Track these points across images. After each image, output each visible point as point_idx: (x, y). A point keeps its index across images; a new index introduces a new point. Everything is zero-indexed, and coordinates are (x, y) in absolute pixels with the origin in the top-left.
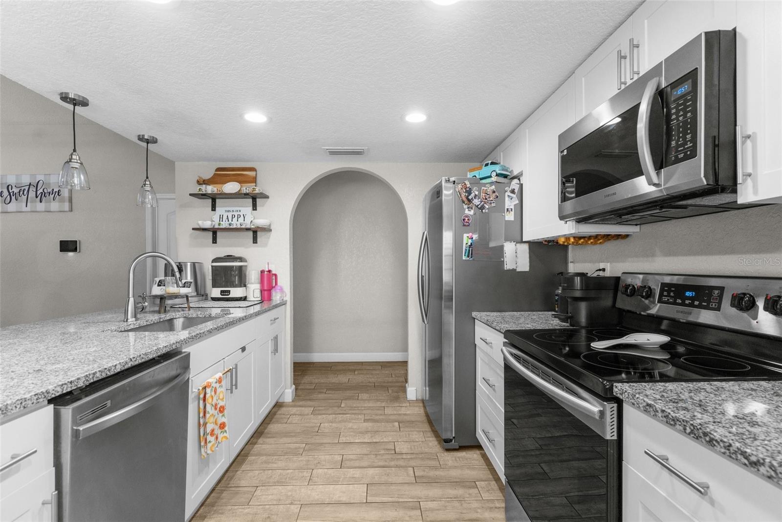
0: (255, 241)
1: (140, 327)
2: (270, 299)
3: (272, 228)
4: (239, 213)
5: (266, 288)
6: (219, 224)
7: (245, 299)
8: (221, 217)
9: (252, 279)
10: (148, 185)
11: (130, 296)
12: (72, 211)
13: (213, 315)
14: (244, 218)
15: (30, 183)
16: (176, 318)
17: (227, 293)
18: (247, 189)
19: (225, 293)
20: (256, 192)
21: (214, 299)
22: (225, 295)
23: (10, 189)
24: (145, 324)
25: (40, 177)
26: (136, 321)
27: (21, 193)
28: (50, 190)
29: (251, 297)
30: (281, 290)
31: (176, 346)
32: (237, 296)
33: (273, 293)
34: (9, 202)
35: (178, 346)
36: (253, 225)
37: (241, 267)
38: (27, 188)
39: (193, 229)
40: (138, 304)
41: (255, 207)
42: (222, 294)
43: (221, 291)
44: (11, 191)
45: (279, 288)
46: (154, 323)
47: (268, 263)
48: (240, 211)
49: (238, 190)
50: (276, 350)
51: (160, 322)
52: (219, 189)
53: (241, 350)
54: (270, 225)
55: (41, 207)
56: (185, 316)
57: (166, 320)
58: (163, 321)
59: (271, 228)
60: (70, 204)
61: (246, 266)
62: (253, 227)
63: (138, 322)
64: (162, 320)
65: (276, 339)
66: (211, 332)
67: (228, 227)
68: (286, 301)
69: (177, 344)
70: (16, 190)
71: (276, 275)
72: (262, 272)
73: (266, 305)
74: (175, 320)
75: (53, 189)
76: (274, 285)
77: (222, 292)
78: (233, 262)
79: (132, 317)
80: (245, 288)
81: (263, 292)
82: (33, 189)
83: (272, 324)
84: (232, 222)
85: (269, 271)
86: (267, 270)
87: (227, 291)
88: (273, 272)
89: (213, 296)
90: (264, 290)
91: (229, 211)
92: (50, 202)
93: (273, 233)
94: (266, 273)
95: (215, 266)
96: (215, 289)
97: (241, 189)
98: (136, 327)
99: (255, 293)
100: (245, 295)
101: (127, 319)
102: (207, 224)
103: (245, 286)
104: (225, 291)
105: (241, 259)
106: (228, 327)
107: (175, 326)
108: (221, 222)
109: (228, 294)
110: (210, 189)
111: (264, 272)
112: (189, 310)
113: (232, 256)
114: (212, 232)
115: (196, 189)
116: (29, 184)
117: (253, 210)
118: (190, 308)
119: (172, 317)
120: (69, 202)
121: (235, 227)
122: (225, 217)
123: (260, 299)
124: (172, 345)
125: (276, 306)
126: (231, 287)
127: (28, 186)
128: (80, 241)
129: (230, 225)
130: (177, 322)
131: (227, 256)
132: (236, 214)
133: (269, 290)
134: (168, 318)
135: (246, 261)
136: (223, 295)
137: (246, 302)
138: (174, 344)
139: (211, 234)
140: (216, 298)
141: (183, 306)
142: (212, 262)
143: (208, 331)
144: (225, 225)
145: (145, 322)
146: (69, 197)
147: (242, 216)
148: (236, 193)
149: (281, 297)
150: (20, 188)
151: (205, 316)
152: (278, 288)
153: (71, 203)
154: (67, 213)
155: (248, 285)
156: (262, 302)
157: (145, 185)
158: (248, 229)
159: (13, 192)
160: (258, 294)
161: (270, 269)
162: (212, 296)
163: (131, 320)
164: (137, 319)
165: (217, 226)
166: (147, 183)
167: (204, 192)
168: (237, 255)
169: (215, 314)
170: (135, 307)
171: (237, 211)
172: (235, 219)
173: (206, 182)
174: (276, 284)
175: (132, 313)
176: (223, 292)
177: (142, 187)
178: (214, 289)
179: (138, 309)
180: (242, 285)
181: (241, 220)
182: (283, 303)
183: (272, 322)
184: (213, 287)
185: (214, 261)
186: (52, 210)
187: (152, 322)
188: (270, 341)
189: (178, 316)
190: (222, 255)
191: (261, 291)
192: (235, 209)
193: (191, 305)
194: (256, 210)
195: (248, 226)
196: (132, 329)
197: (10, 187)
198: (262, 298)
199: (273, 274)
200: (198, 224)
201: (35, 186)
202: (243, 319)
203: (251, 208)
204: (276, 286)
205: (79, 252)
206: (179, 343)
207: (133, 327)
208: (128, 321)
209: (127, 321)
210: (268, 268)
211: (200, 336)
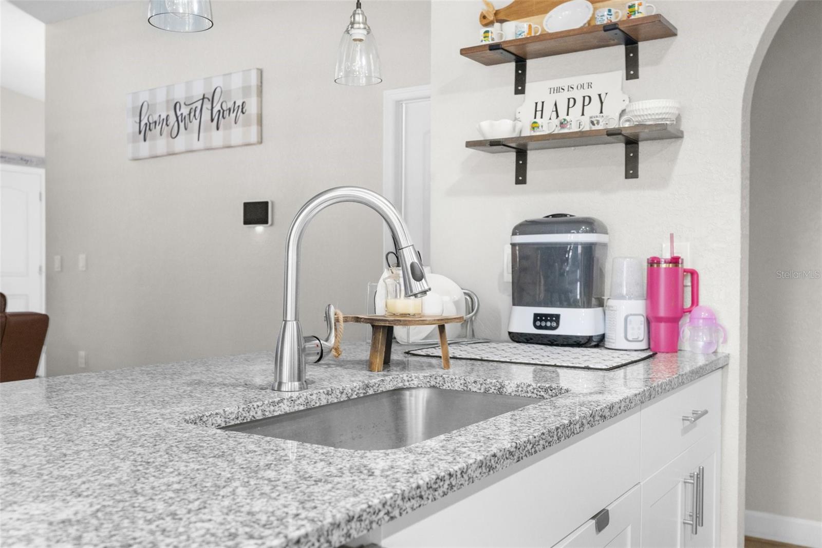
0: (632, 169)
1: (307, 409)
2: (673, 347)
3: (685, 126)
4: (586, 92)
5: (662, 313)
6: (534, 126)
7: (598, 342)
8: (539, 109)
9: (621, 285)
10: (359, 23)
11: (289, 318)
12: (261, 142)
13: (510, 388)
14: (602, 103)
15: (204, 95)
16: (409, 389)
17: (551, 321)
18: (613, 11)
19: (546, 321)
20: (639, 16)
21: (517, 338)
22: (546, 328)
23: (178, 110)
24: (324, 402)
25: (217, 82)
26: (301, 389)
27: (192, 114)
28: (230, 105)
29: (616, 339)
30: (712, 321)
31: (348, 535)
32: (579, 334)
33: (686, 329)
34: (175, 136)
35: (354, 534)
36: (628, 121)
37: (589, 249)
38: (199, 104)
39: (469, 144)
40: (308, 339)
41: (632, 68)
42: (538, 323)
43: (536, 315)
44: (179, 113)
45: (704, 315)
46: (349, 399)
47: (672, 236)
48: (590, 85)
49: (585, 21)
50: (697, 518)
51: (366, 397)
52: (533, 26)
53: (594, 521)
54: (678, 118)
55: (217, 138)
56: (433, 383)
57: (383, 392)
58: (376, 394)
59: (682, 128)
60: (260, 128)
61: (604, 245)
62: (627, 125)
63: (305, 393)
64: (371, 392)
65: (698, 480)
66: (491, 468)
67: (558, 131)
68: (727, 357)
69: (353, 524)
70: (185, 111)
71: (693, 274)
72: (654, 262)
73: (662, 370)
74: (407, 393)
75: (235, 103)
76: (688, 303)
77: (538, 318)
78: (568, 232)
79: (291, 380)
80: (600, 309)
81: (653, 325)
82: (207, 105)
83: (685, 431)
84: (568, 118)
85: (675, 261)
86: (668, 256)
87: (551, 316)
88: (688, 265)
89: (515, 329)
90: (659, 320)
91: (559, 90)
92: (230, 128)
93: (687, 143)
94: (663, 266)
95: (521, 245)
96: (519, 310)
97: (594, 14)
98: (296, 408)
99: (629, 327)
100: (601, 332)
101: (280, 384)
102: (503, 129)
103: (601, 304)
104: (546, 316)
105: (589, 224)
106: (554, 446)
107: (408, 411)
108: (538, 120)
109: (554, 324)
110: (510, 31)
111: (659, 263)
112: (447, 366)
113: (565, 215)
114: (514, 154)
115: (476, 37)
116: (202, 97)
117: (629, 77)
118: (447, 360)
119: (400, 385)
120: (258, 124)
121: (574, 128)
122: (549, 109)
123: (643, 345)
124: (329, 533)
125: (699, 373)
126: (562, 306)
127: (201, 101)
128: (272, 203)
129: (562, 124)
130: (413, 399)
131: (553, 216)
132: (578, 95)
133: (674, 320)
134: (390, 386)
135: (604, 231)
136: (540, 328)
137: (605, 352)
138: (336, 525)
139: (512, 156)
140: (522, 334)
141: (431, 351)
142: (514, 234)
143: (481, 465)
144: (548, 126)
145: (323, 397)
146: (258, 114)
147: (596, 100)
148: (581, 28)
149: (709, 344)
150: (191, 106)
151: (486, 391)
152: (700, 313)
153: (261, 125)
154: (254, 147)
155: (610, 303)
156: (652, 353)
157: (352, 24)
158: (612, 134)
159: (182, 114)
160: (638, 329)
161: (676, 255)
162: (511, 330)
163: (290, 386)
164: (305, 384)
165: (527, 133)
166: (359, 18)
167: (497, 41)
168: (579, 214)
169: (513, 385)
170: (302, 351)
171: (582, 86)
172: (576, 110)
173: (501, 17)
174: (695, 301)
175: (292, 367)
176: (541, 320)
177: (347, 31)
178: (514, 307)
179: (309, 355)
180: (594, 301)
181: (593, 109)
182: (717, 366)
183: (687, 423)
184: (514, 304)
185: (521, 229)
186: (232, 145)
187: (344, 398)
188: (680, 486)
189: (416, 382)
190: (539, 215)
191: (648, 322)
192: (575, 81)
193: (453, 351)
194: (636, 76)
195: (613, 125)
196: (286, 414)
197: (178, 106)
198: (649, 344)
199: (686, 271)
200: (480, 131)
201: (211, 99)
202: (603, 417)
203: (622, 72)
204: (695, 309)
205: (272, 225)
206: (360, 519)
207: (288, 410)
208: (284, 388)
209: (279, 389)
210: (672, 252)
211: (451, 486)
